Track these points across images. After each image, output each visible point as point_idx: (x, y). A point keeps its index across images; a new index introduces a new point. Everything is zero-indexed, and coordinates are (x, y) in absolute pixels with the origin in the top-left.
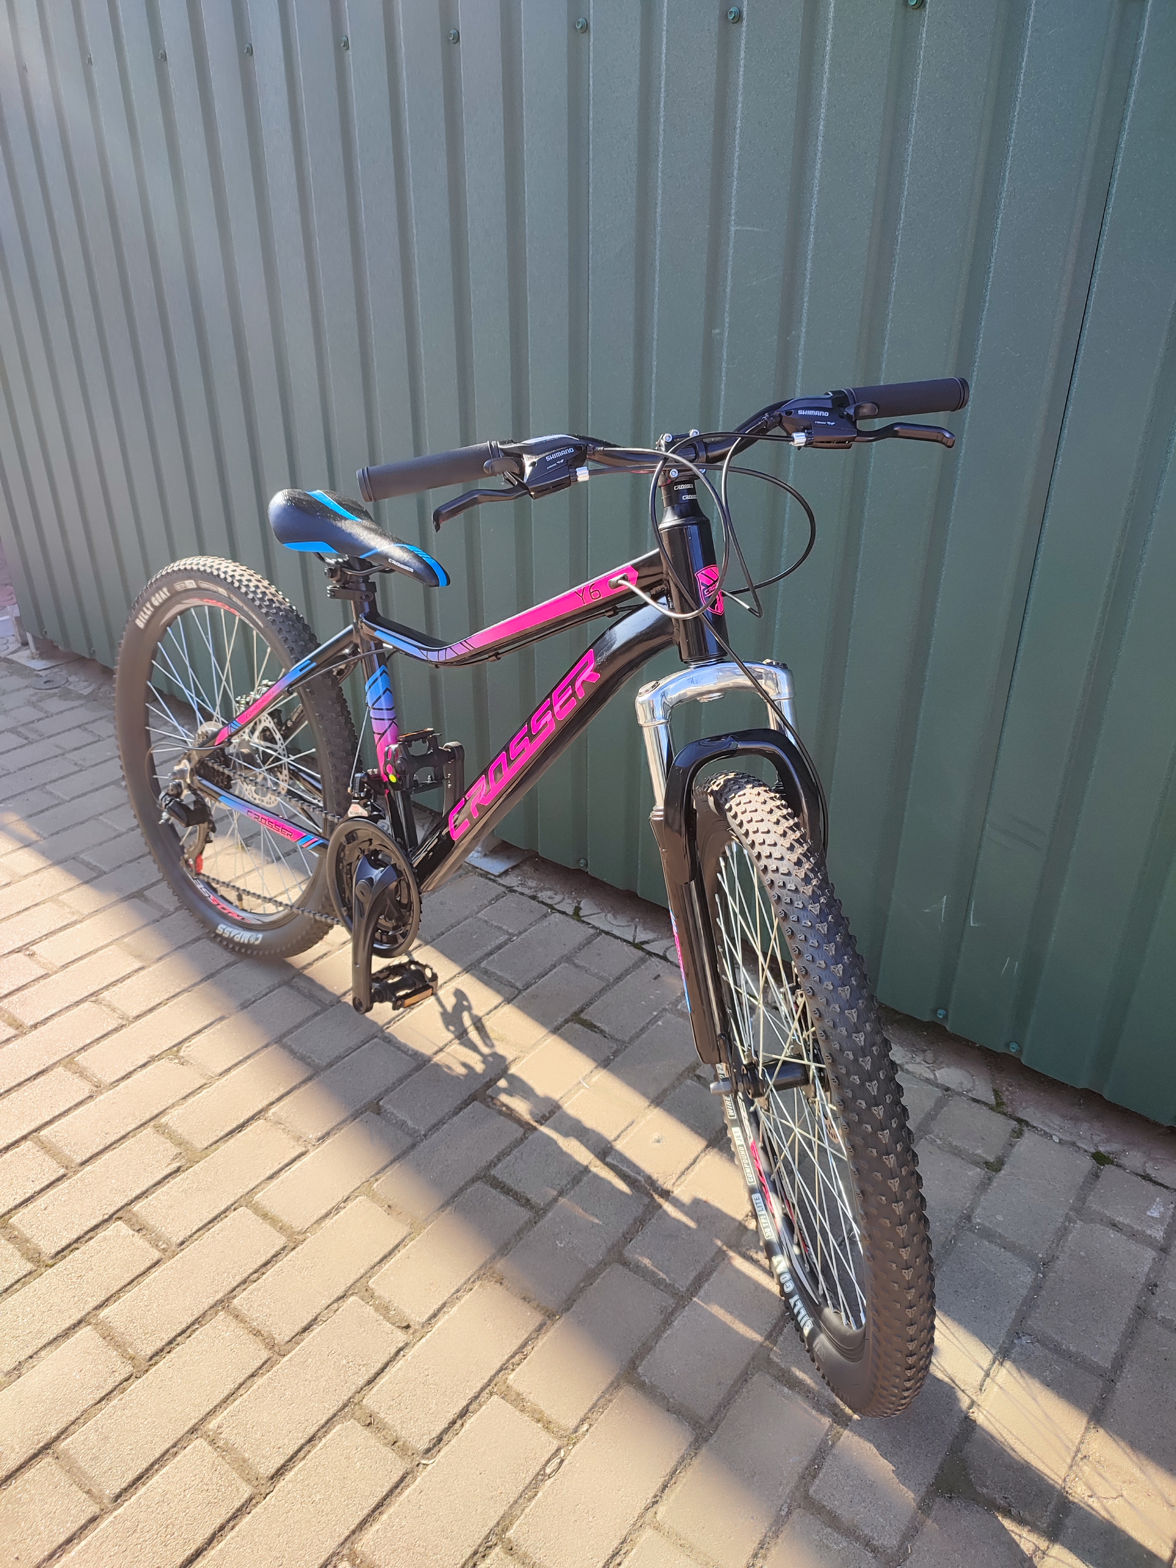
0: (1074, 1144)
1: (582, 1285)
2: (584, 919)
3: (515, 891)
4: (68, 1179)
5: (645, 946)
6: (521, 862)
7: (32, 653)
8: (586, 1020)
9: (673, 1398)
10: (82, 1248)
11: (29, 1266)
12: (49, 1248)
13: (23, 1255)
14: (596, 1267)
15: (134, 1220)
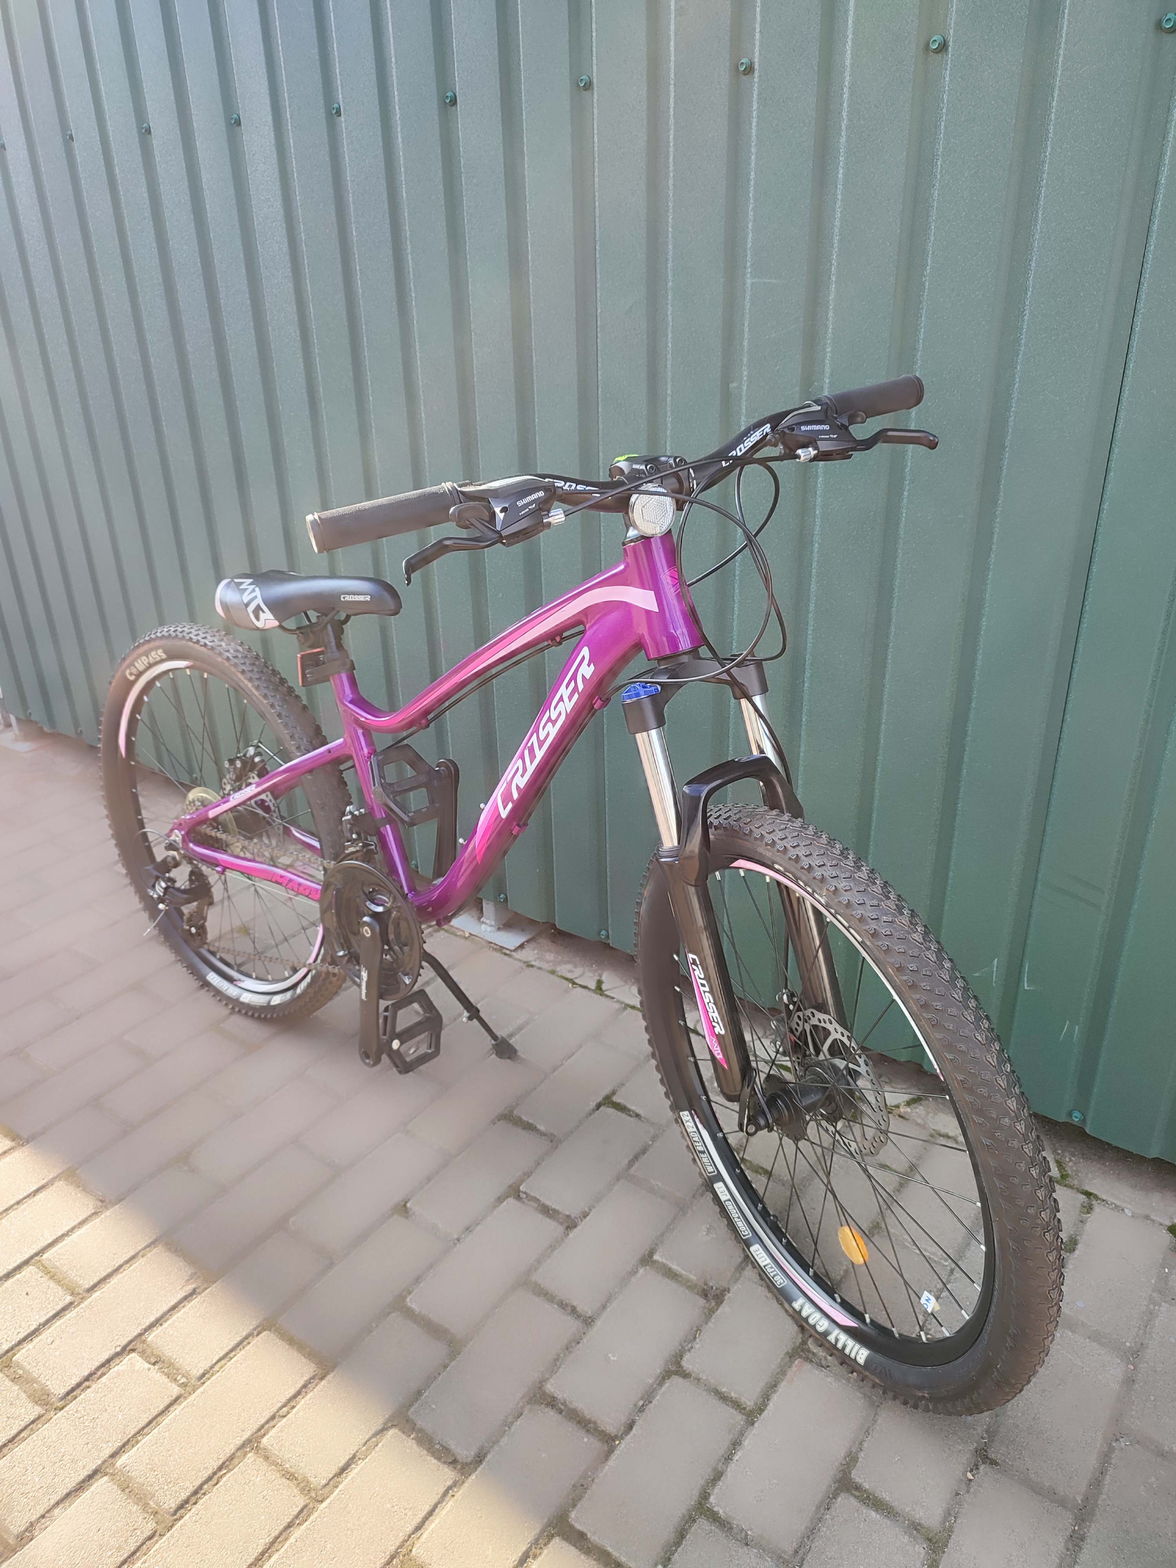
0: (1147, 1217)
1: (641, 1403)
2: (607, 993)
3: (532, 966)
4: (74, 1308)
6: (537, 935)
7: (16, 735)
8: (620, 1104)
9: (752, 1530)
10: (94, 1386)
11: (38, 1410)
12: (59, 1388)
13: (29, 1397)
14: (654, 1382)
15: (149, 1351)
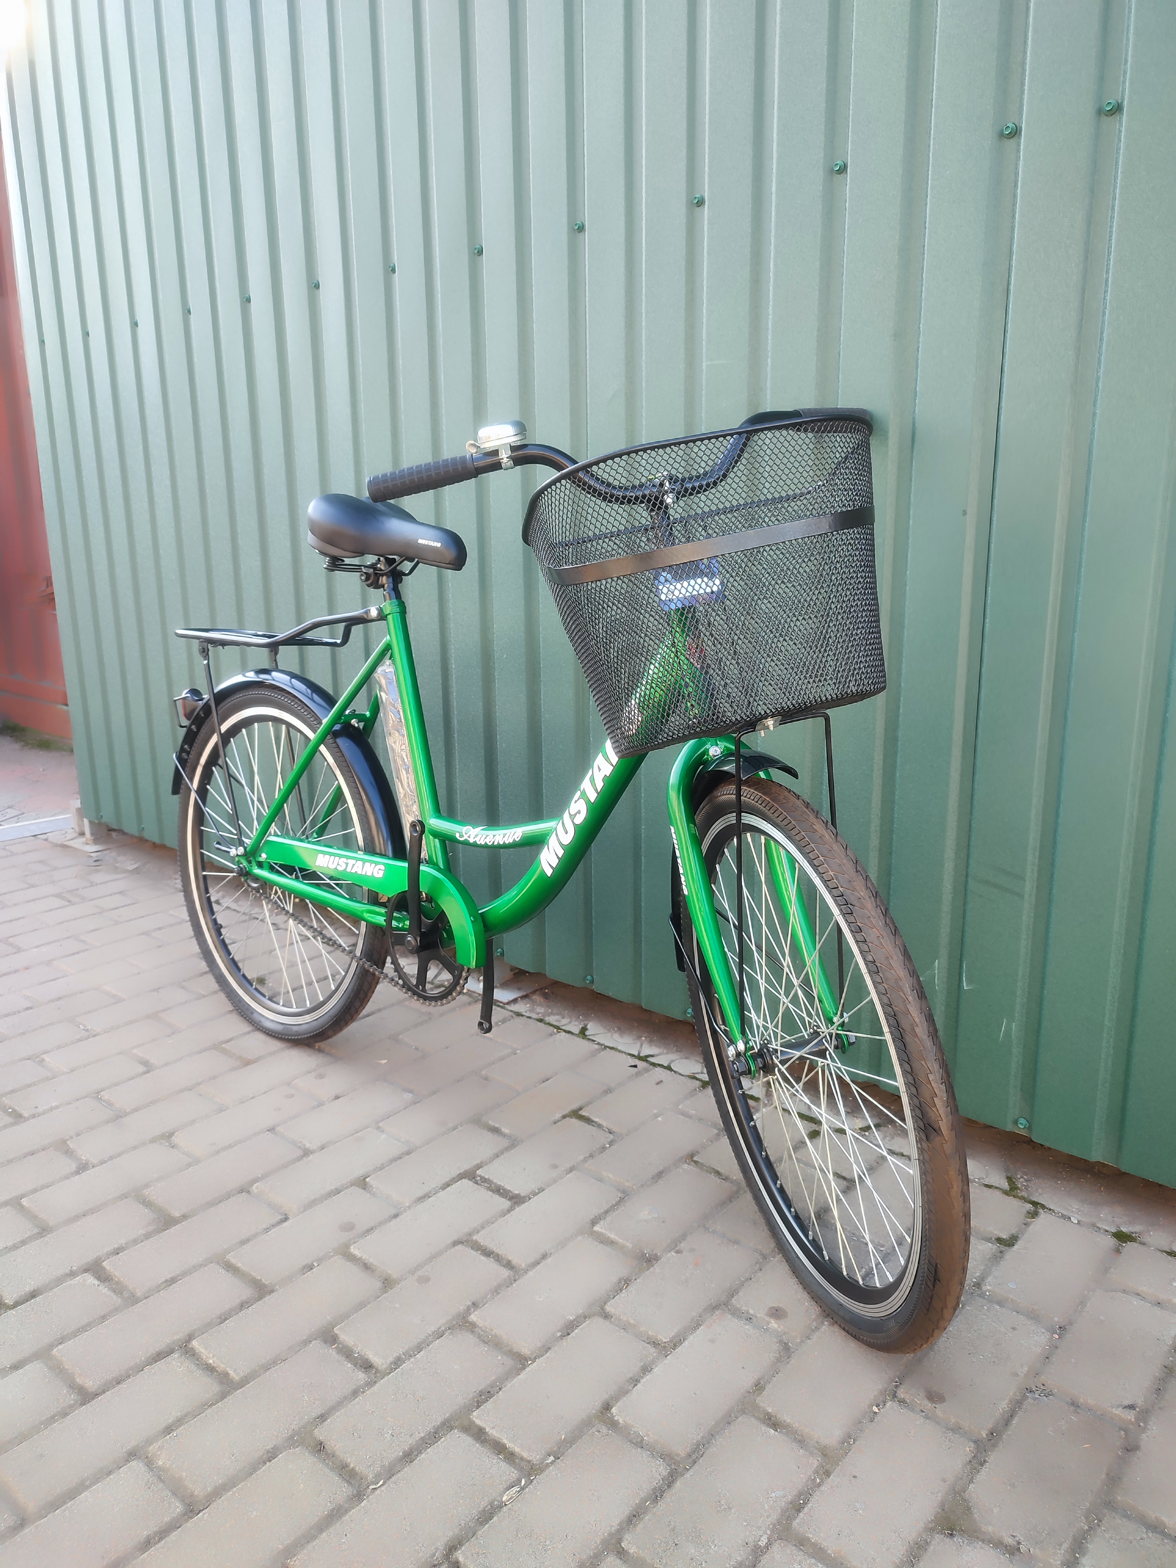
0: (1093, 1225)
1: (559, 1334)
2: (590, 1037)
3: (522, 1016)
5: (648, 1059)
6: (531, 993)
7: (87, 839)
8: (584, 1116)
9: (648, 1436)
14: (574, 1320)
